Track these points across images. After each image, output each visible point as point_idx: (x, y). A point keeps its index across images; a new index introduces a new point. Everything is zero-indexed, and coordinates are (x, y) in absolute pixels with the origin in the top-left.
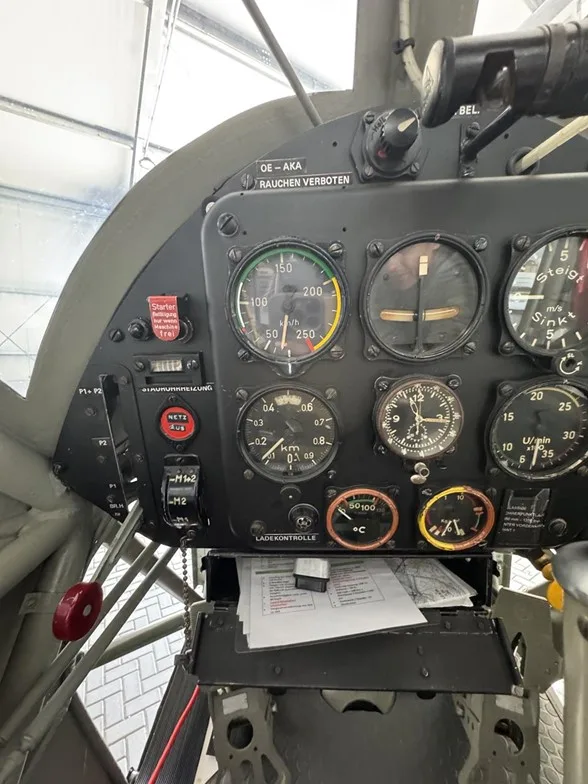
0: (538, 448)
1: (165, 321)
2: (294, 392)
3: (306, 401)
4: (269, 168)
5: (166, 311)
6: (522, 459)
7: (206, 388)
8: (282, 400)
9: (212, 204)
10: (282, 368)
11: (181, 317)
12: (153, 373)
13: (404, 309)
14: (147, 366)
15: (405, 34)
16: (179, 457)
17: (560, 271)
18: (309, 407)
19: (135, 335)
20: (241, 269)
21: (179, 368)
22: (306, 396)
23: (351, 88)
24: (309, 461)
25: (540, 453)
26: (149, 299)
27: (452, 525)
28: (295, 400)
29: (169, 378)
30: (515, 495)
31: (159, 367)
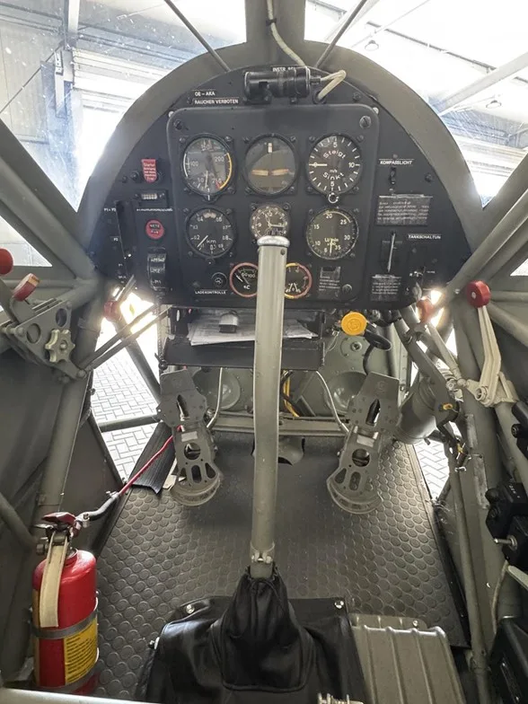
0: (331, 244)
1: (150, 172)
2: (213, 210)
3: (218, 216)
4: (199, 94)
5: (151, 167)
6: (326, 250)
7: (170, 210)
8: (207, 216)
9: (171, 113)
10: (206, 198)
11: (157, 171)
12: (143, 200)
13: (264, 169)
14: (140, 196)
15: (271, 17)
16: (155, 249)
17: (334, 152)
18: (220, 219)
19: (133, 179)
20: (185, 147)
21: (156, 198)
22: (218, 213)
23: (245, 41)
24: (221, 249)
25: (334, 247)
26: (143, 161)
27: (293, 286)
28: (213, 216)
29: (151, 203)
30: (324, 270)
31: (146, 197)
